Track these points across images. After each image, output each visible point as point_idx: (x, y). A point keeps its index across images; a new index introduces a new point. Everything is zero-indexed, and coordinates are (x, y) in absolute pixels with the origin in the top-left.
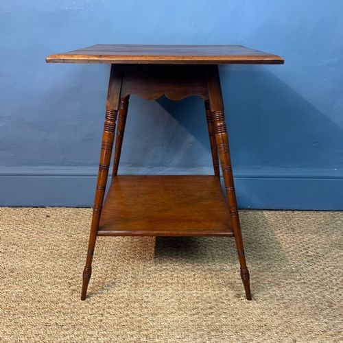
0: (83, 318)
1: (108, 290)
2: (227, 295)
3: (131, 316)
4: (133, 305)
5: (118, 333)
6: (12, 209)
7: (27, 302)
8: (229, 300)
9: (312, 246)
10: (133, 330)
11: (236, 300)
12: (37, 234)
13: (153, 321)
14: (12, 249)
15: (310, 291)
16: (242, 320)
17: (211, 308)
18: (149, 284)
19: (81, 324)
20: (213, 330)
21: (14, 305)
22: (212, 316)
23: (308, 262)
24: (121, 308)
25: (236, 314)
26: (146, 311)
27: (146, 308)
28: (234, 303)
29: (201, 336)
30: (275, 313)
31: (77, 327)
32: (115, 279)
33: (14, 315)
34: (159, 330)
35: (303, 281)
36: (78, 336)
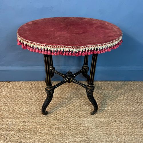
0: (64, 131)
1: (70, 119)
2: (112, 121)
3: (81, 130)
4: (80, 125)
5: (78, 137)
6: (25, 82)
7: (43, 125)
8: (113, 123)
9: (139, 98)
10: (82, 136)
11: (115, 122)
12: (38, 94)
13: (88, 132)
14: (31, 102)
15: (140, 119)
16: (118, 131)
17: (107, 126)
18: (84, 116)
19: (64, 134)
20: (109, 135)
21: (39, 126)
22: (108, 129)
23: (138, 105)
24: (76, 127)
25: (116, 128)
26: (85, 128)
27: (85, 126)
28: (114, 124)
29: (105, 137)
30: (129, 128)
31: (63, 135)
32: (71, 114)
33: (40, 130)
34: (91, 135)
35: (137, 114)
36: (64, 138)
